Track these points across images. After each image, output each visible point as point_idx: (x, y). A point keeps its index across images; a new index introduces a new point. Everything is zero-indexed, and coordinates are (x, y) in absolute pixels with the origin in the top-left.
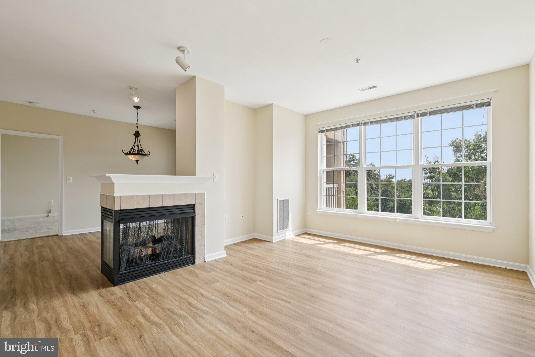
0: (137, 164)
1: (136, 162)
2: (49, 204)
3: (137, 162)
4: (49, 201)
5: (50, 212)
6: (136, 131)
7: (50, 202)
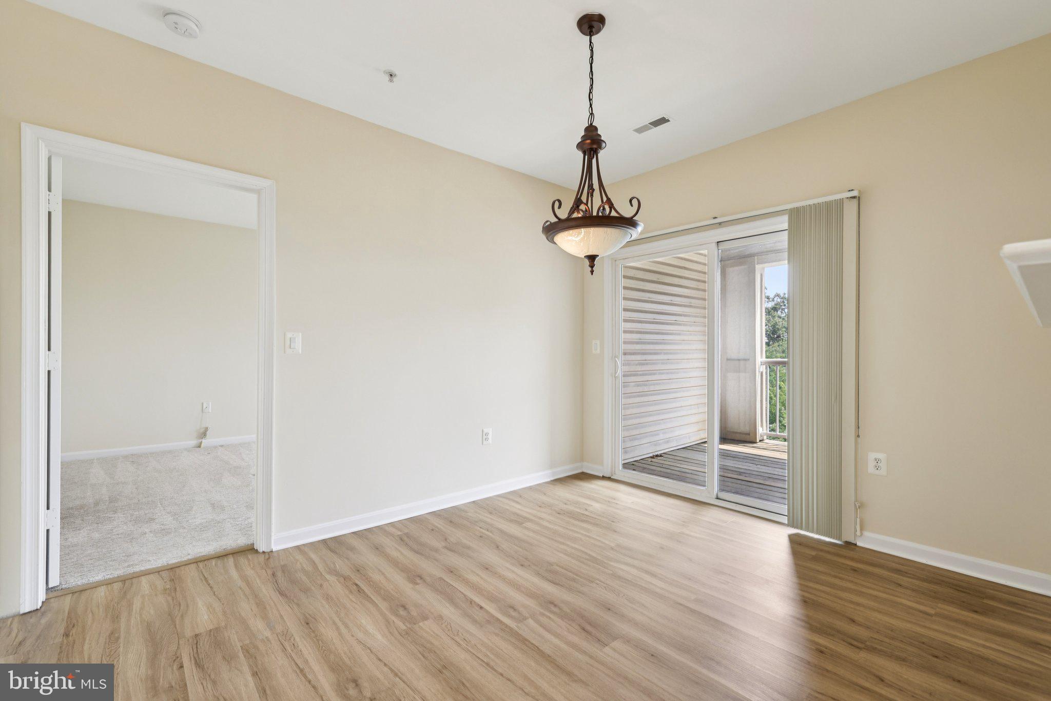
0: (592, 272)
1: (587, 262)
2: (202, 412)
3: (592, 266)
4: (203, 404)
5: (204, 434)
6: (587, 129)
7: (204, 407)
